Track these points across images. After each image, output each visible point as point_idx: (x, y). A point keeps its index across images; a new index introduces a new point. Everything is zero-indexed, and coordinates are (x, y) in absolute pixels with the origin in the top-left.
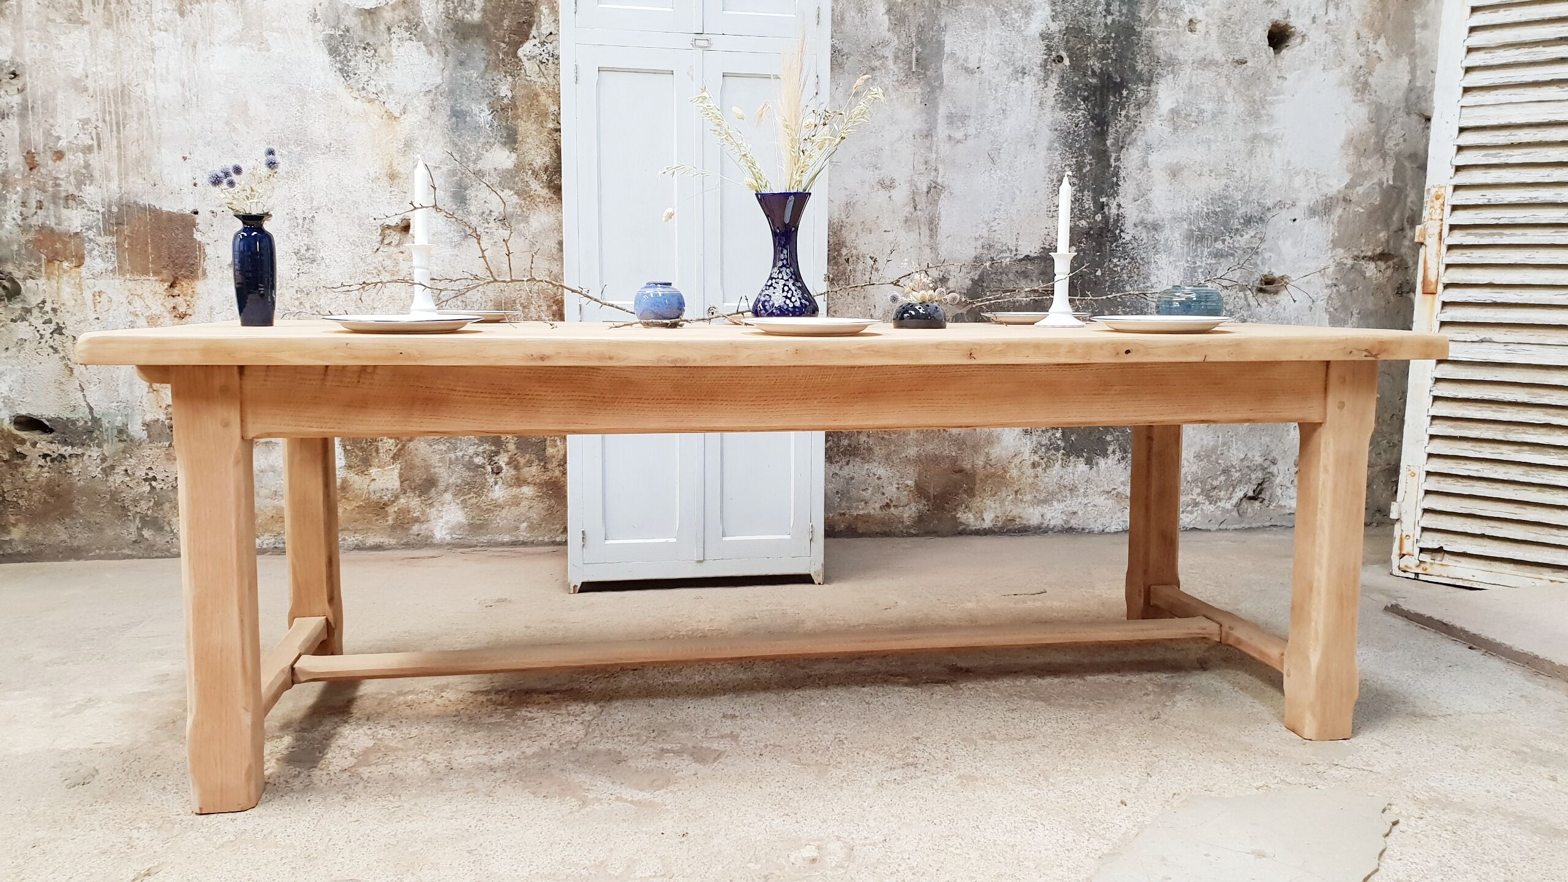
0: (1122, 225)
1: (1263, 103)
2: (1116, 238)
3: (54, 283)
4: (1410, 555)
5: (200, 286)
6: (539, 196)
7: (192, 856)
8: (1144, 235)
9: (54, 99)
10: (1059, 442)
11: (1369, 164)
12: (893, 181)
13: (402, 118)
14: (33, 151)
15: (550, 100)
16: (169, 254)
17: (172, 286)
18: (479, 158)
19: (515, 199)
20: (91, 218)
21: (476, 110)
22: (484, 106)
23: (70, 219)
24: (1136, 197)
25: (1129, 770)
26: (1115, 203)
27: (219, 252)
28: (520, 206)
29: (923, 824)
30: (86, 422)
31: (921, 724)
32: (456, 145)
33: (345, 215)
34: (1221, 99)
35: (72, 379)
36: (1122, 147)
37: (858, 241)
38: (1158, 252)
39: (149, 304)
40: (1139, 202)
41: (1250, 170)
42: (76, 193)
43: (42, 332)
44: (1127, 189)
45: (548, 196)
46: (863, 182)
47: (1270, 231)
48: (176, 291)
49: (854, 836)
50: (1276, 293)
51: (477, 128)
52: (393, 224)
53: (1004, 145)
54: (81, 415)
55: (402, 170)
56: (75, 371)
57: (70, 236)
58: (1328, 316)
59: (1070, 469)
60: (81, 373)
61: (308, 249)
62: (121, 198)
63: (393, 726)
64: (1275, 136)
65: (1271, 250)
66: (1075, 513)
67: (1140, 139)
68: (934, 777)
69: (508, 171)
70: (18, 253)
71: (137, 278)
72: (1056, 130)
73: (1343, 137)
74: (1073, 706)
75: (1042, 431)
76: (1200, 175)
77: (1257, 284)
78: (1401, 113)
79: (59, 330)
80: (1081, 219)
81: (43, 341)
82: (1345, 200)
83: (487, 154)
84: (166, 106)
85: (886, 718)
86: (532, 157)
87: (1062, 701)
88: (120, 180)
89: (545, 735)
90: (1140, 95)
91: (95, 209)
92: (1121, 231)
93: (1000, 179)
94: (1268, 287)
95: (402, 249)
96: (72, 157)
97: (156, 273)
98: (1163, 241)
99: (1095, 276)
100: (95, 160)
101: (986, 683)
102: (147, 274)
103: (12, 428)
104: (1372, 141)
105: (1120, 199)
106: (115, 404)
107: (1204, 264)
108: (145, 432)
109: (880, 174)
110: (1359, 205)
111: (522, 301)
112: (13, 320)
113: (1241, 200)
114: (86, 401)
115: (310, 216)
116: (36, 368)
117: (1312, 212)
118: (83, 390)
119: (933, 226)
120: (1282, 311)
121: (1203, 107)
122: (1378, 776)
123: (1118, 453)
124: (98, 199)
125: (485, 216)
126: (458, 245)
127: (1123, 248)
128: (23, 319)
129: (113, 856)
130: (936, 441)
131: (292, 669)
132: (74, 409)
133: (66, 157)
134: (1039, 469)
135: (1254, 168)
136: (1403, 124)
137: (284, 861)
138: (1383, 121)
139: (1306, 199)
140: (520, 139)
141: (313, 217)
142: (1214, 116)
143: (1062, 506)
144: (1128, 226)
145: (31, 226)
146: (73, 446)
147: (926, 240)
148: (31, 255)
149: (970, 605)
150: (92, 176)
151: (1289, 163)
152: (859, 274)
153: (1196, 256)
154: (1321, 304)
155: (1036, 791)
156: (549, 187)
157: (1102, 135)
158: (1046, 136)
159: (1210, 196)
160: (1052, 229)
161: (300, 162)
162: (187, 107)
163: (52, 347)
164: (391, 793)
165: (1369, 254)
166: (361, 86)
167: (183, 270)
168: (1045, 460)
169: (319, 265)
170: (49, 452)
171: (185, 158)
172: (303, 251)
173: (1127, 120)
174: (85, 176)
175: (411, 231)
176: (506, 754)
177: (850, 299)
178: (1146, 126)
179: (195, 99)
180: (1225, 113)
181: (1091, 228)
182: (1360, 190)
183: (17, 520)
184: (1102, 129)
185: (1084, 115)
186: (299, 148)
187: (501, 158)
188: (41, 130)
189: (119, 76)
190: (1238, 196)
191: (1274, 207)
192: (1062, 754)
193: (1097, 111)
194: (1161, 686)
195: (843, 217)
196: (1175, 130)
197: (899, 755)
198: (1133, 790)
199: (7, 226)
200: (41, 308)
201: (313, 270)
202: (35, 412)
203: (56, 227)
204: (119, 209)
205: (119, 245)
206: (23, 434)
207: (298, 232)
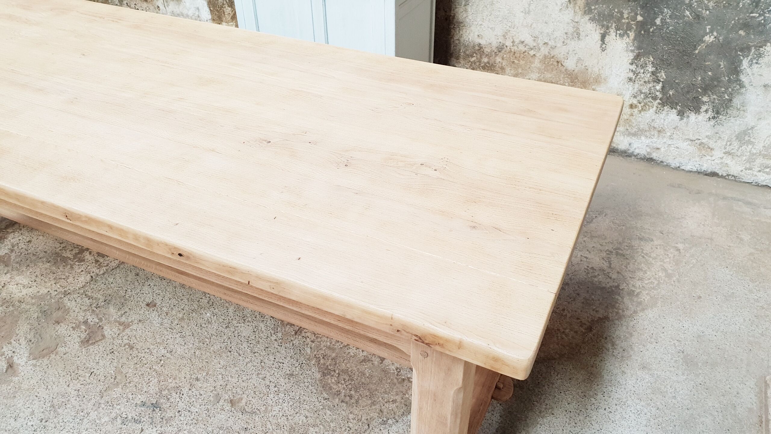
10: (658, 93)
31: (220, 365)
59: (662, 116)
66: (658, 149)
74: (330, 390)
75: (645, 82)
89: (67, 279)
123: (710, 113)
130: (555, 72)
134: (636, 111)
143: (648, 141)
168: (642, 104)
176: (31, 290)
197: (164, 392)
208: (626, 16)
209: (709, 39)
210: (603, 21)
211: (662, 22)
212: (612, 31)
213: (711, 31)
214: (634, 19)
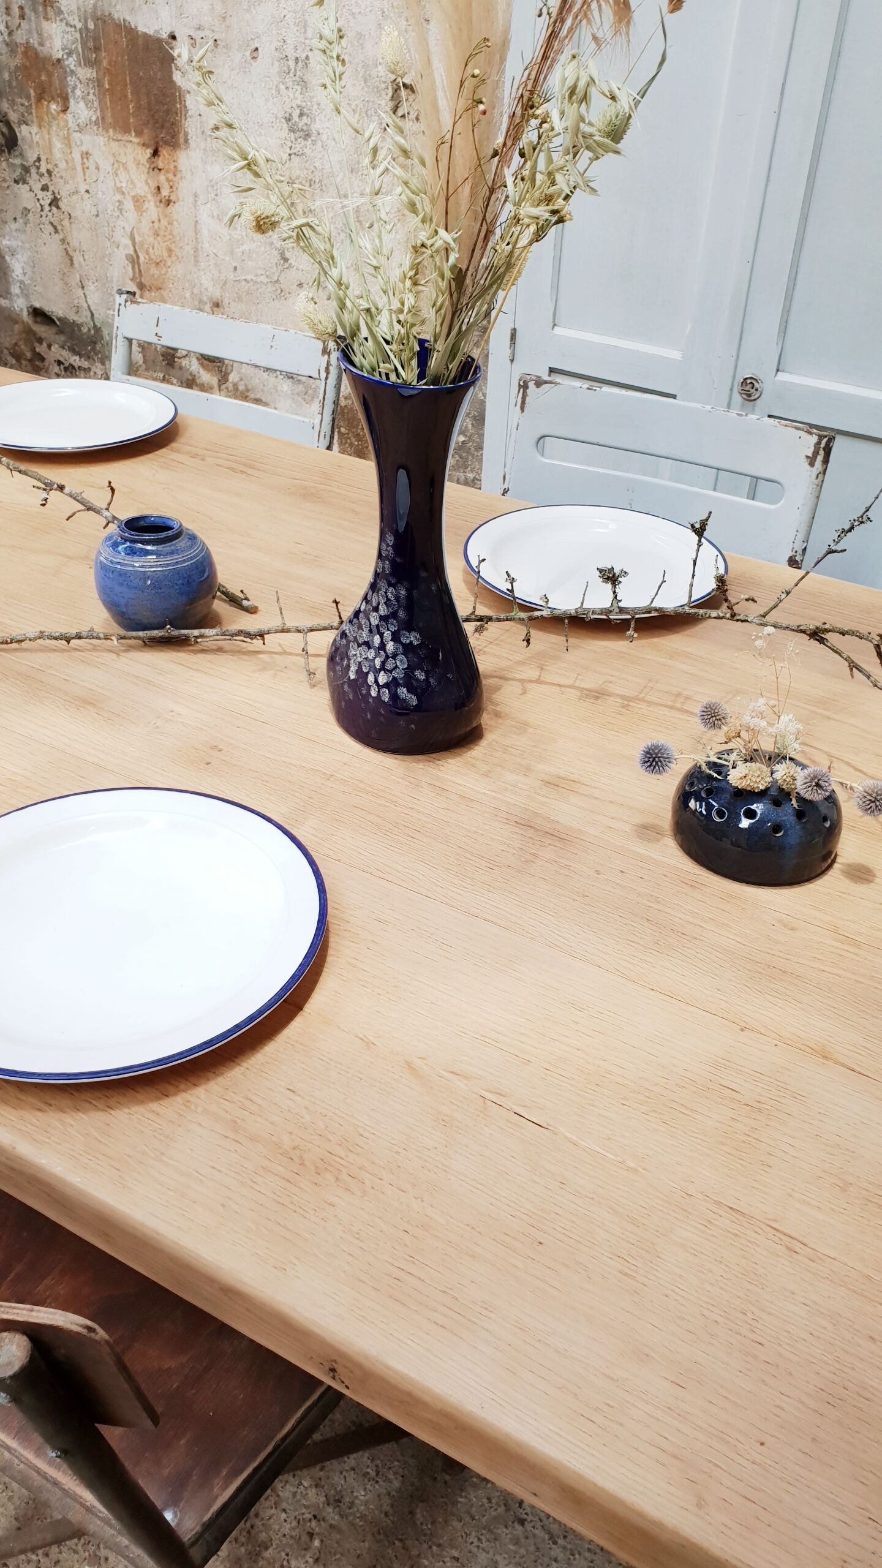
3: (45, 131)
5: (182, 159)
16: (149, 103)
17: (155, 154)
20: (70, 37)
23: (51, 37)
30: (89, 330)
35: (72, 269)
39: (134, 178)
43: (41, 202)
48: (158, 162)
54: (85, 319)
56: (74, 261)
57: (53, 64)
60: (80, 264)
61: (301, 116)
62: (96, 8)
70: (10, 84)
71: (120, 137)
79: (55, 202)
81: (44, 214)
91: (72, 24)
97: (139, 133)
102: (129, 132)
103: (31, 322)
112: (15, 181)
114: (86, 301)
115: (304, 56)
116: (41, 249)
118: (83, 287)
124: (73, 7)
128: (24, 181)
132: (78, 310)
141: (307, 57)
145: (15, 46)
146: (80, 356)
148: (21, 90)
163: (52, 224)
167: (164, 131)
169: (314, 143)
170: (61, 359)
172: (296, 118)
200: (38, 168)
201: (307, 151)
202: (47, 308)
203: (39, 49)
204: (95, 25)
205: (99, 82)
206: (41, 330)
207: (290, 84)
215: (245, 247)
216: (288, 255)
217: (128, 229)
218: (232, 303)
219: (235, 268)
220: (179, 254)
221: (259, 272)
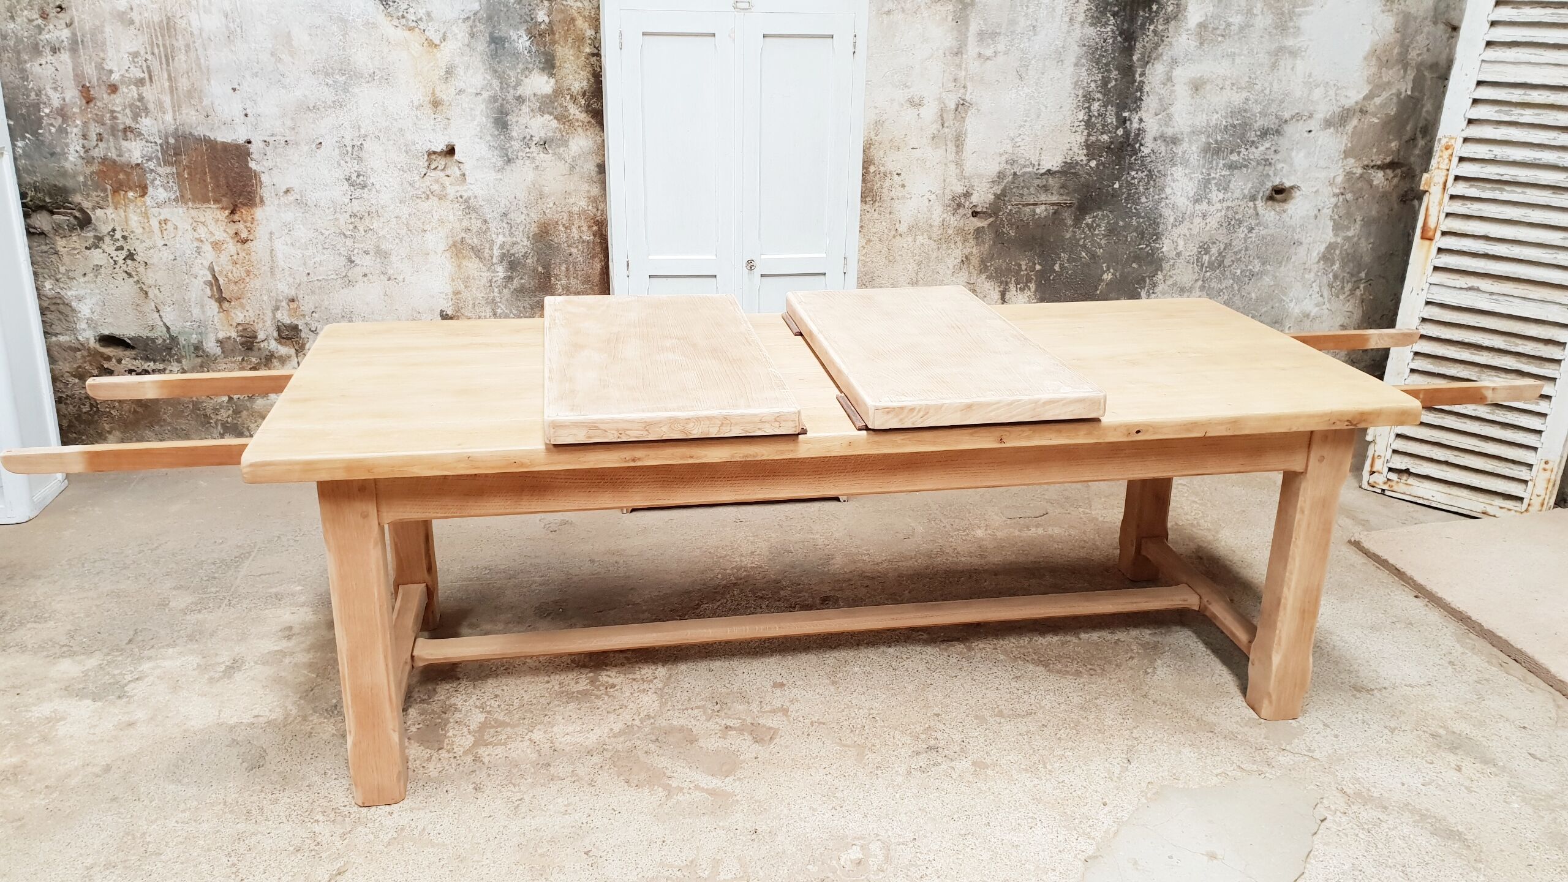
0: (1143, 139)
1: (1291, 15)
2: (1135, 152)
3: (121, 211)
4: (1379, 472)
5: (259, 213)
6: (577, 120)
7: (368, 855)
8: (1163, 149)
9: (103, 32)
11: (1389, 75)
12: (922, 99)
13: (442, 45)
14: (88, 85)
15: (586, 24)
16: (227, 182)
17: (233, 212)
18: (519, 83)
19: (555, 124)
20: (150, 149)
21: (514, 37)
22: (522, 32)
23: (130, 151)
24: (1158, 112)
25: (1113, 755)
26: (1137, 118)
27: (274, 180)
28: (560, 131)
29: (945, 820)
30: (164, 340)
31: (940, 697)
32: (496, 71)
33: (391, 142)
34: (1249, 12)
35: (147, 301)
36: (1148, 62)
37: (886, 159)
38: (1174, 165)
39: (213, 230)
40: (1160, 116)
41: (1271, 84)
42: (133, 125)
43: (115, 258)
44: (1150, 104)
45: (586, 120)
46: (893, 100)
47: (1283, 143)
48: (236, 217)
49: (890, 833)
50: (1285, 201)
51: (516, 55)
52: (439, 150)
53: (1033, 62)
54: (160, 334)
55: (444, 97)
56: (149, 294)
57: (132, 167)
58: (1332, 223)
60: (155, 296)
61: (358, 176)
62: (176, 129)
63: (496, 696)
64: (1299, 48)
65: (1284, 161)
67: (1166, 53)
68: (952, 764)
69: (547, 96)
70: (85, 184)
71: (198, 206)
72: (1084, 45)
73: (1367, 47)
74: (1068, 672)
76: (1222, 88)
77: (1268, 193)
78: (1427, 22)
79: (131, 256)
80: (1102, 133)
81: (117, 267)
82: (1361, 111)
83: (526, 81)
84: (212, 38)
85: (910, 688)
86: (570, 82)
87: (1059, 666)
88: (174, 112)
89: (626, 707)
90: (1170, 9)
91: (153, 141)
92: (1141, 145)
93: (1027, 96)
94: (1278, 197)
95: (448, 172)
96: (126, 90)
97: (216, 201)
98: (1180, 154)
99: (1113, 189)
100: (148, 92)
101: (995, 641)
102: (208, 202)
103: (98, 346)
104: (1396, 51)
105: (1143, 114)
106: (189, 323)
107: (1217, 176)
108: (219, 348)
109: (909, 93)
110: (1375, 115)
111: (564, 222)
112: (87, 248)
113: (1260, 113)
114: (162, 320)
115: (359, 144)
116: (112, 291)
117: (1328, 123)
118: (158, 311)
119: (959, 142)
120: (1288, 219)
121: (1230, 20)
122: (1317, 763)
124: (155, 130)
125: (527, 141)
126: (501, 170)
127: (1142, 161)
128: (97, 247)
129: (306, 854)
131: (412, 657)
132: (152, 328)
133: (120, 90)
135: (1276, 81)
136: (1429, 33)
137: (442, 863)
138: (1410, 31)
139: (1324, 110)
140: (558, 64)
141: (361, 144)
142: (1242, 29)
144: (1148, 140)
145: (94, 158)
146: (155, 361)
147: (952, 156)
148: (97, 187)
149: (980, 533)
150: (146, 108)
151: (1310, 76)
152: (885, 191)
153: (1211, 168)
154: (1327, 212)
155: (1036, 781)
156: (587, 112)
157: (1129, 50)
158: (1074, 51)
159: (1230, 109)
160: (1074, 144)
161: (346, 90)
162: (232, 38)
163: (126, 272)
164: (511, 783)
165: (1379, 163)
166: (400, 14)
167: (241, 198)
169: (370, 190)
170: (133, 368)
171: (234, 90)
172: (354, 177)
173: (1155, 35)
174: (139, 109)
175: (457, 157)
176: (598, 731)
177: (876, 215)
178: (1173, 40)
179: (239, 30)
180: (1252, 26)
181: (1112, 143)
182: (1378, 101)
183: (111, 428)
184: (1130, 45)
185: (1112, 30)
186: (344, 78)
187: (540, 84)
188: (93, 64)
189: (163, 8)
190: (1257, 109)
191: (1292, 119)
192: (1058, 736)
193: (1126, 26)
194: (1144, 646)
195: (872, 135)
196: (1201, 44)
197: (923, 736)
198: (1115, 779)
199: (71, 158)
200: (112, 236)
201: (365, 195)
202: (117, 332)
203: (117, 159)
204: (176, 140)
205: (179, 175)
206: (108, 351)
207: (348, 159)
208: (1024, 267)
209: (1107, 277)
210: (1001, 277)
211: (1061, 268)
212: (1012, 286)
213: (1108, 269)
214: (1033, 269)
215: (317, 259)
216: (353, 258)
217: (207, 264)
218: (306, 297)
219: (309, 274)
220: (257, 273)
221: (330, 273)
